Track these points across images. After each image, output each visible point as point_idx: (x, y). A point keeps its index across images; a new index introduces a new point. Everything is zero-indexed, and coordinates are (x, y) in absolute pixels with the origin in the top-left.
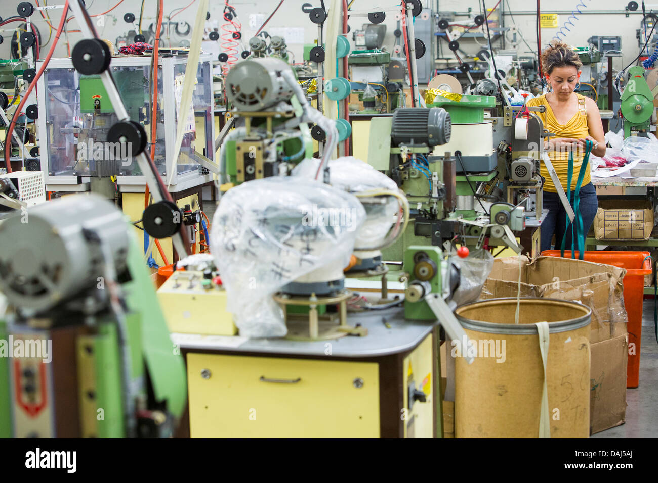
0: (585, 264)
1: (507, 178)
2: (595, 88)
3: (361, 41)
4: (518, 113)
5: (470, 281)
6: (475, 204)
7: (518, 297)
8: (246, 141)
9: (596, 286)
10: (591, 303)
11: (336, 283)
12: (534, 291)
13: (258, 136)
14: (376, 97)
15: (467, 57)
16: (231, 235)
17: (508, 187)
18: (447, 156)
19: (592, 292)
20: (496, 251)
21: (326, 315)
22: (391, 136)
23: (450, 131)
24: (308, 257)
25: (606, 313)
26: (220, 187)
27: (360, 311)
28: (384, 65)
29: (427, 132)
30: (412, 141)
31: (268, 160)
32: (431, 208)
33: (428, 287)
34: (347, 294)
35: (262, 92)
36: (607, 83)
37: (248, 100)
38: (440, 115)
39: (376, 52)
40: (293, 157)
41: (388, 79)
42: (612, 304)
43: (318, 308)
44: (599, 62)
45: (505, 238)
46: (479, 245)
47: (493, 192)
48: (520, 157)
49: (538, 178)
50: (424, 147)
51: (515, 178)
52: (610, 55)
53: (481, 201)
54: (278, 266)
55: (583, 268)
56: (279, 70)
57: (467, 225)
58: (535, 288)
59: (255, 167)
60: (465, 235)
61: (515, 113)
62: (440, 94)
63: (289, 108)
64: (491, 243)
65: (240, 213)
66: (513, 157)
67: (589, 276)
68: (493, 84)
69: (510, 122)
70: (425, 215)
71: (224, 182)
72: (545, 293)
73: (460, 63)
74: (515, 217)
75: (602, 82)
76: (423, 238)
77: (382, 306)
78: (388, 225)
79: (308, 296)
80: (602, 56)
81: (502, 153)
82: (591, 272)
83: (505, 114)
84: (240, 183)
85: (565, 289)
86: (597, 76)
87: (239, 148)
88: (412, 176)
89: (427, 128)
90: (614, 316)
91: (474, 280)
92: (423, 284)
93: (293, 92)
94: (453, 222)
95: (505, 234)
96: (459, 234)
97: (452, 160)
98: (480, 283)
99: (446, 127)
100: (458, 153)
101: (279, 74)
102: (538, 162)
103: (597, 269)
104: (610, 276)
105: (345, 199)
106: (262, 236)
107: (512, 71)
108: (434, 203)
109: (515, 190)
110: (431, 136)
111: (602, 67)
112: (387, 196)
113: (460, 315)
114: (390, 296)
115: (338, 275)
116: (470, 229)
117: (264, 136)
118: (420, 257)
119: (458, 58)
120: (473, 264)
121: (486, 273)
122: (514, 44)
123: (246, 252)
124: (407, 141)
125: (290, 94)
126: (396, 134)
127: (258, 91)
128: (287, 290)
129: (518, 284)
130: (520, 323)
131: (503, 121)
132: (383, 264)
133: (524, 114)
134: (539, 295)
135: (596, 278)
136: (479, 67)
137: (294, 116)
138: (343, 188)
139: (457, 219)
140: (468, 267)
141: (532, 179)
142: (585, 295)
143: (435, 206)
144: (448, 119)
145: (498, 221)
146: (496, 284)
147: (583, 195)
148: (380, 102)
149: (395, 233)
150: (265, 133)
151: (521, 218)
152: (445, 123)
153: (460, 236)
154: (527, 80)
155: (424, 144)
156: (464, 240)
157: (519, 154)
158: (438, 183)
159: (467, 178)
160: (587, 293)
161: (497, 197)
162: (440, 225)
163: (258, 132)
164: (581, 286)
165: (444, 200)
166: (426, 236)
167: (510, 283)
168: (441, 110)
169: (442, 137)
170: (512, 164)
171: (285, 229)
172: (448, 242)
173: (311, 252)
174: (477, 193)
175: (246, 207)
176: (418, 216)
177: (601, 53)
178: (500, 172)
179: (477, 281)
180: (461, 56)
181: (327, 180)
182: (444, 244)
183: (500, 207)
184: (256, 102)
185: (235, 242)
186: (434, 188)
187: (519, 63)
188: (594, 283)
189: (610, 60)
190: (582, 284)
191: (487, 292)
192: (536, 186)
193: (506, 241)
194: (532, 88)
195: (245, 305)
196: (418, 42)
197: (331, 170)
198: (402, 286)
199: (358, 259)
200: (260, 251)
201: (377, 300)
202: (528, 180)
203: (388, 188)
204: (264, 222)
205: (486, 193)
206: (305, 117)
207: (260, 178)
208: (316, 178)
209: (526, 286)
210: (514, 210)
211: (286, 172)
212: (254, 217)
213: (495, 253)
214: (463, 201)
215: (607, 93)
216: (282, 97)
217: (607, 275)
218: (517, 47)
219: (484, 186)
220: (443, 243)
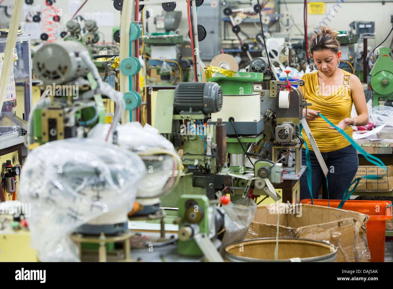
0: (335, 211)
1: (272, 140)
2: (353, 65)
3: (161, 25)
4: (282, 86)
5: (237, 225)
6: (245, 161)
7: (277, 238)
8: (50, 109)
9: (344, 229)
10: (340, 243)
11: (121, 225)
12: (291, 233)
13: (60, 105)
14: (171, 72)
15: (248, 38)
16: (36, 185)
17: (272, 147)
18: (219, 122)
19: (340, 234)
20: (259, 199)
21: (115, 251)
22: (174, 105)
23: (222, 102)
24: (98, 203)
25: (352, 251)
26: (29, 146)
27: (142, 248)
28: (178, 45)
29: (202, 102)
30: (191, 109)
31: (68, 125)
32: (206, 164)
33: (197, 229)
34: (130, 234)
35: (63, 69)
36: (362, 61)
37: (51, 76)
38: (214, 88)
39: (172, 35)
40: (88, 122)
41: (181, 57)
42: (357, 244)
43: (107, 245)
44: (356, 43)
45: (266, 189)
46: (245, 195)
47: (261, 151)
48: (283, 122)
49: (297, 140)
50: (200, 114)
51: (278, 140)
52: (365, 37)
53: (250, 158)
54: (73, 211)
55: (333, 214)
56: (77, 51)
57: (236, 179)
58: (292, 230)
59: (57, 130)
60: (234, 186)
61: (279, 86)
62: (217, 71)
63: (86, 82)
64: (255, 193)
65: (42, 168)
66: (277, 123)
67: (338, 221)
68: (264, 62)
69: (275, 94)
70: (201, 170)
71: (32, 142)
72: (300, 234)
73: (241, 43)
74: (274, 172)
75: (358, 60)
76: (200, 189)
77: (160, 244)
78: (165, 178)
79: (98, 236)
80: (359, 38)
81: (269, 119)
82: (340, 217)
83: (271, 87)
84: (44, 143)
85: (318, 231)
86: (354, 55)
87: (44, 115)
88: (190, 138)
89: (202, 99)
90: (359, 254)
91: (241, 223)
92: (193, 226)
93: (88, 69)
94: (223, 176)
95: (266, 186)
96: (229, 185)
97: (223, 125)
98: (245, 226)
99: (218, 98)
100: (231, 119)
101: (77, 55)
102: (297, 127)
103: (345, 215)
104: (355, 221)
105: (129, 156)
106: (60, 186)
107: (283, 51)
108: (208, 160)
109: (278, 149)
110: (206, 105)
111: (359, 47)
112: (164, 155)
113: (229, 252)
114: (168, 236)
115: (123, 219)
116: (238, 181)
117: (65, 105)
118: (190, 203)
119: (240, 39)
120: (240, 210)
121: (250, 217)
122: (287, 28)
123: (48, 199)
124: (186, 109)
125: (87, 71)
126: (177, 104)
127: (60, 68)
128: (81, 231)
129: (276, 227)
130: (279, 258)
131: (270, 93)
132: (161, 209)
133: (286, 87)
134: (295, 236)
135: (343, 222)
136: (258, 47)
137: (90, 89)
138: (128, 147)
139: (227, 173)
140: (236, 212)
141: (292, 140)
142: (334, 236)
143: (209, 162)
144: (220, 91)
145: (260, 175)
146: (260, 227)
147: (344, 155)
148: (174, 75)
149: (170, 184)
150: (65, 102)
151: (279, 172)
152: (217, 95)
153: (230, 187)
154: (297, 58)
155: (200, 112)
156: (233, 191)
157: (282, 120)
158: (211, 144)
159: (239, 140)
160: (335, 234)
161: (264, 155)
162: (213, 178)
163: (61, 102)
164: (331, 228)
165: (216, 158)
166: (202, 187)
167: (272, 226)
168: (214, 84)
169: (216, 106)
170: (276, 128)
171: (79, 181)
172: (220, 192)
173: (101, 200)
174: (248, 152)
175: (48, 163)
176: (196, 171)
177: (358, 36)
178: (267, 135)
179: (243, 224)
180: (243, 38)
181: (115, 141)
182: (217, 194)
183: (263, 163)
184: (58, 77)
185: (39, 191)
186: (208, 148)
187: (290, 44)
188: (341, 227)
189: (365, 41)
190: (331, 227)
191: (253, 233)
192: (296, 146)
193: (267, 191)
194: (300, 65)
195: (47, 243)
196: (200, 28)
197: (119, 133)
198: (176, 228)
199: (140, 206)
200: (59, 198)
201: (156, 239)
202: (289, 141)
203: (165, 148)
204: (63, 175)
205: (255, 152)
206: (98, 90)
207: (61, 139)
208: (107, 140)
209: (284, 229)
210: (273, 166)
211: (83, 134)
212: (54, 171)
213: (258, 202)
214: (236, 159)
215: (362, 69)
216: (79, 74)
217: (352, 220)
218: (290, 31)
219: (254, 147)
220: (215, 192)
